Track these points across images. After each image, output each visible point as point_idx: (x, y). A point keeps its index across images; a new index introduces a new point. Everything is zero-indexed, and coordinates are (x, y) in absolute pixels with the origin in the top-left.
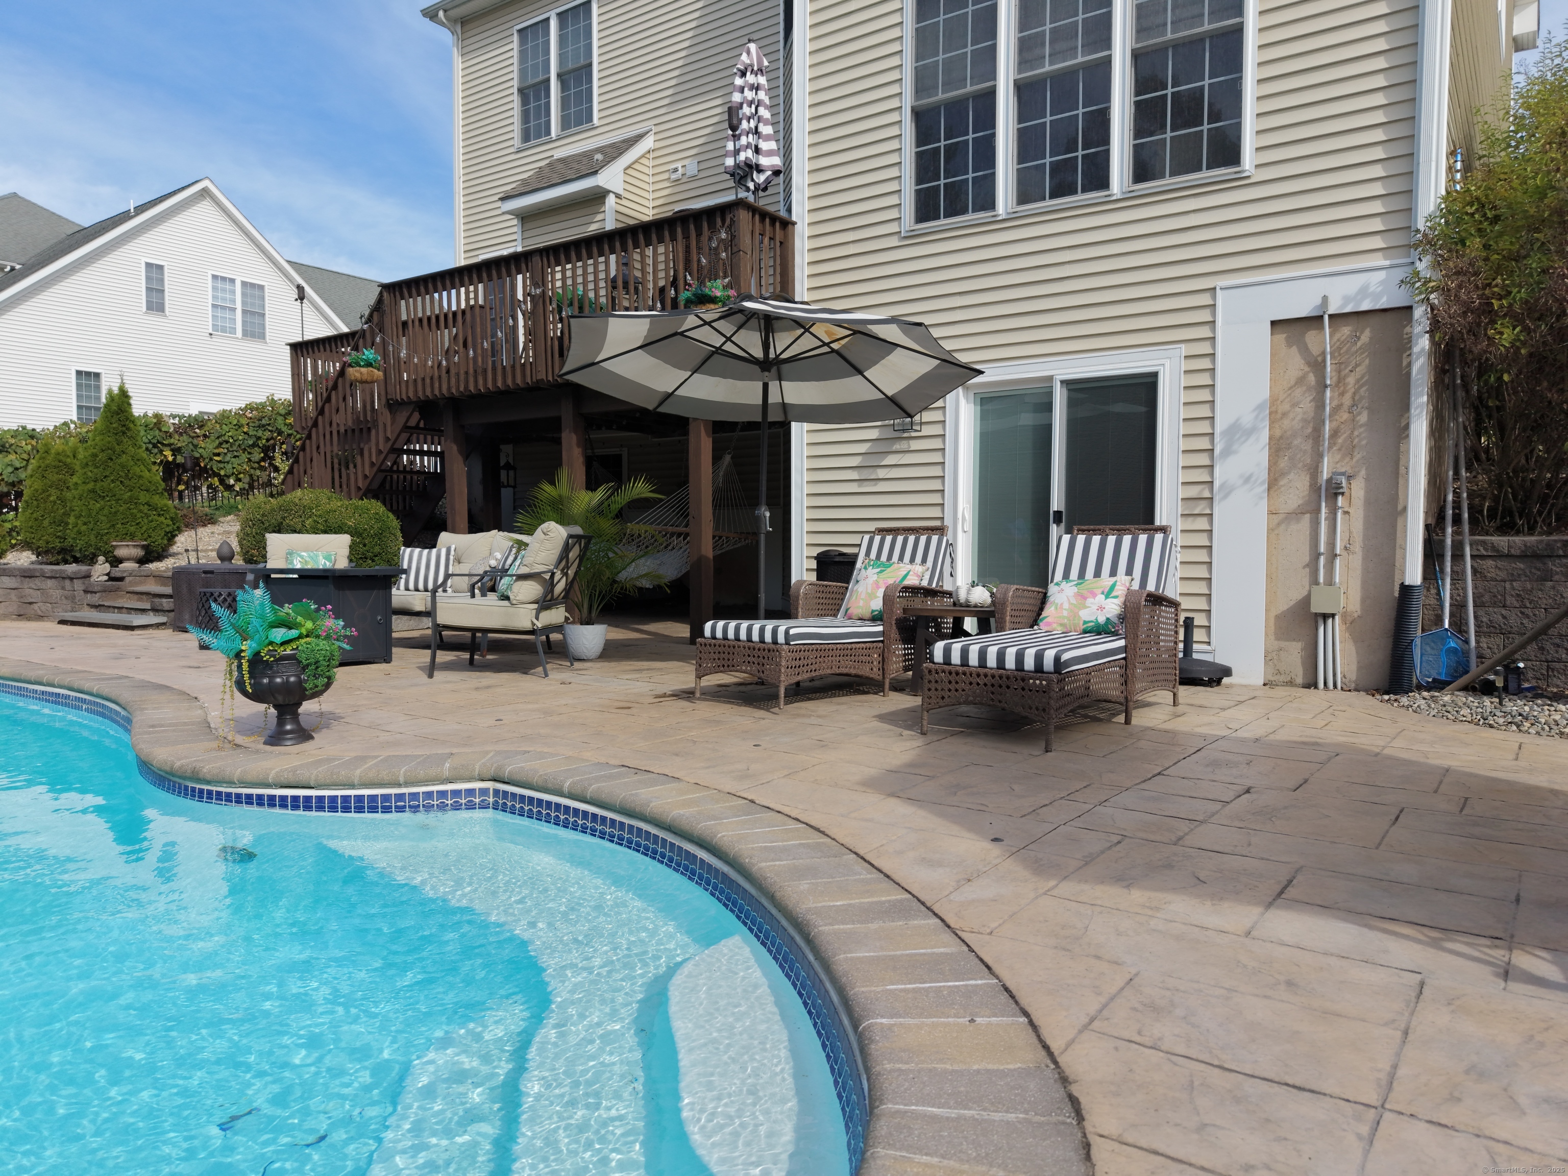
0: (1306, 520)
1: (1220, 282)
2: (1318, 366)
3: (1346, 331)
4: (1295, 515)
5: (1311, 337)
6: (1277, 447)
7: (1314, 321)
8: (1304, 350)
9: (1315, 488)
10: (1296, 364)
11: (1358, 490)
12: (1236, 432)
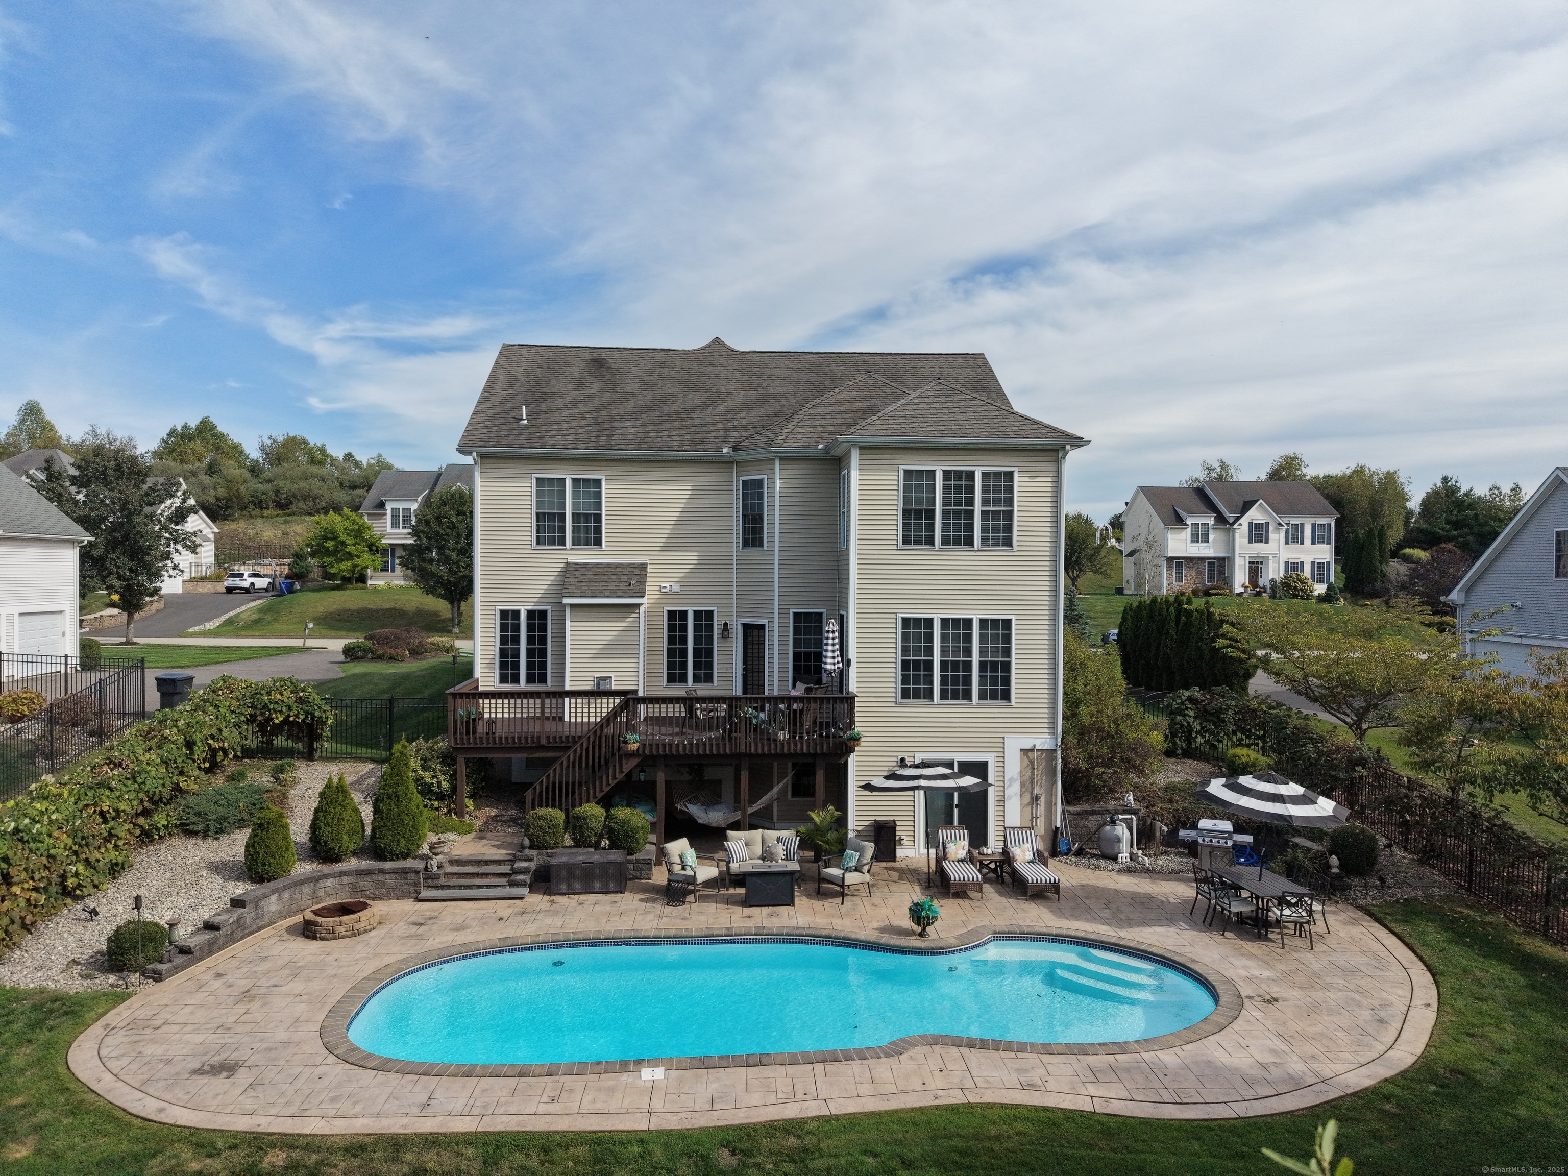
0: (1029, 808)
1: (1006, 735)
2: (1032, 762)
3: (1039, 753)
4: (1027, 805)
5: (1030, 754)
6: (1022, 785)
7: (1032, 750)
8: (1028, 757)
9: (1032, 798)
10: (1026, 762)
11: (1043, 799)
12: (1011, 779)
